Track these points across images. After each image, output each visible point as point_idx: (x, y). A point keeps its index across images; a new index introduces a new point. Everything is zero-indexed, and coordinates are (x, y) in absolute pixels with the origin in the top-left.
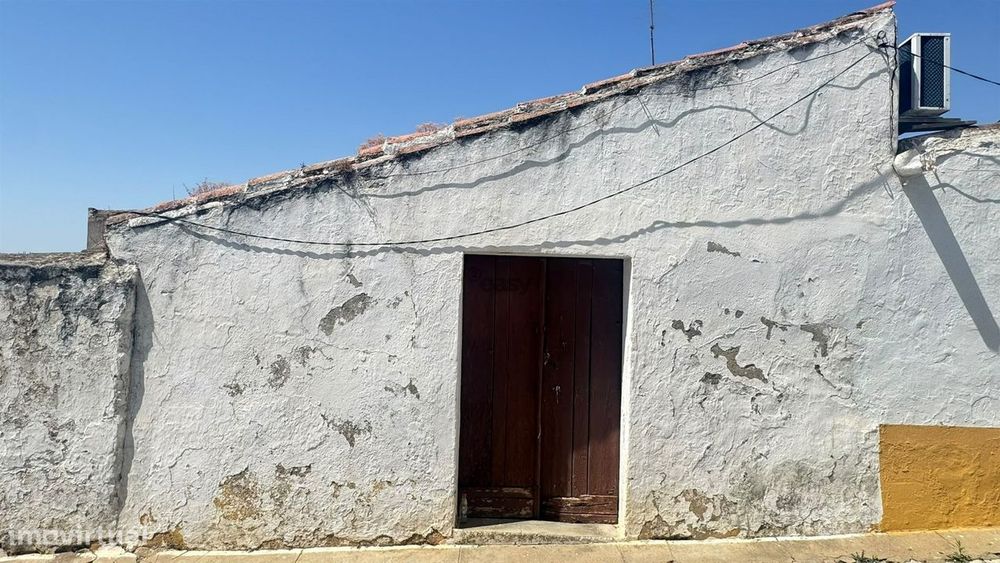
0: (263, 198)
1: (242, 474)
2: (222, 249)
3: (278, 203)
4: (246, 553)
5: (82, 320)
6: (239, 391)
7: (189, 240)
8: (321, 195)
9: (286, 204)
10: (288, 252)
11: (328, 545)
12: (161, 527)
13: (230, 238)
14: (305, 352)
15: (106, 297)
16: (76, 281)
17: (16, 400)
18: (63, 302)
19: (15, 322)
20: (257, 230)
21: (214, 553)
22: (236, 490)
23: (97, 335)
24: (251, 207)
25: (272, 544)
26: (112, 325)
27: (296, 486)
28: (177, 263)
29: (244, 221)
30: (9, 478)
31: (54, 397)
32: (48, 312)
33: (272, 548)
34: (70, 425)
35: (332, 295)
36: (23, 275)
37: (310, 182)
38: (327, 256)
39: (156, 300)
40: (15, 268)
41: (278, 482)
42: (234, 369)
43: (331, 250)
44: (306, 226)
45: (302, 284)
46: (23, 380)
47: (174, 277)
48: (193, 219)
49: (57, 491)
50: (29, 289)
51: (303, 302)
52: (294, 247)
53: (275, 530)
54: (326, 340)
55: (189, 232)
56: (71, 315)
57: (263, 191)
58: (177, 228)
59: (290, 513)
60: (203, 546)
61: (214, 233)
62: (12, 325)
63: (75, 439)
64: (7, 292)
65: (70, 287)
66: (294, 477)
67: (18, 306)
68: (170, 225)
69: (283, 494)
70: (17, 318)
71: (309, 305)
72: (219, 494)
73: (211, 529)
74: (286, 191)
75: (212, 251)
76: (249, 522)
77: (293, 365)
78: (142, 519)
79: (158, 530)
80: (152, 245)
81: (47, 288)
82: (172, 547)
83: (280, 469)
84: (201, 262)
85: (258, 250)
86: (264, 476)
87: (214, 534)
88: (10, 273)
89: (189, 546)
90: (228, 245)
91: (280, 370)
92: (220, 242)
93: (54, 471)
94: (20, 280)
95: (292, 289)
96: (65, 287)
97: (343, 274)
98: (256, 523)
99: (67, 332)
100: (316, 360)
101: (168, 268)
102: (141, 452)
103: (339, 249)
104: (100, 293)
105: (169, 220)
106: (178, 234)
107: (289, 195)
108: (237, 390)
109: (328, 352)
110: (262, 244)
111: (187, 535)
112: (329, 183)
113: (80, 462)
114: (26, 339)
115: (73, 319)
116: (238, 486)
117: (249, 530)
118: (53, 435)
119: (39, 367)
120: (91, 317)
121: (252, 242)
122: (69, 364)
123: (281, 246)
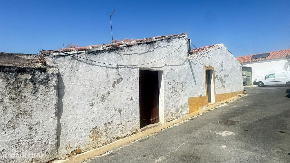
0: (97, 51)
1: (96, 127)
2: (85, 65)
3: (101, 53)
4: (100, 148)
5: (41, 86)
6: (93, 105)
7: (75, 61)
8: (111, 53)
9: (103, 54)
10: (103, 66)
11: (117, 140)
12: (73, 149)
13: (87, 62)
14: (109, 92)
15: (50, 78)
16: (38, 73)
17: (12, 118)
18: (33, 80)
19: (10, 88)
20: (95, 60)
21: (91, 151)
22: (95, 132)
23: (48, 91)
24: (94, 53)
25: (105, 144)
26: (53, 88)
27: (109, 127)
28: (72, 68)
29: (92, 57)
30: (10, 149)
31: (30, 115)
32: (26, 84)
33: (105, 145)
34: (38, 124)
35: (114, 78)
36: (14, 70)
37: (108, 49)
38: (113, 68)
39: (65, 79)
40: (10, 67)
41: (105, 127)
42: (91, 98)
43: (114, 66)
44: (108, 60)
45: (107, 75)
46: (16, 110)
47: (71, 72)
48: (76, 55)
49: (34, 148)
50: (16, 75)
51: (108, 80)
52: (105, 65)
53: (106, 140)
54: (114, 89)
55: (75, 59)
56: (37, 85)
57: (96, 50)
58: (71, 57)
59: (109, 134)
60: (87, 150)
61: (83, 60)
62: (8, 89)
63: (41, 128)
64: (4, 76)
65: (35, 75)
66: (109, 125)
67: (11, 82)
68: (69, 56)
69: (107, 130)
70: (10, 86)
71: (109, 80)
72: (90, 134)
73: (89, 145)
74: (102, 51)
75: (82, 65)
76: (99, 139)
77: (106, 96)
78: (66, 148)
79: (73, 150)
80: (63, 62)
81: (25, 75)
82: (78, 154)
83: (105, 124)
84: (79, 68)
85: (96, 65)
86: (102, 126)
87: (90, 146)
88: (7, 69)
89: (83, 151)
90: (87, 64)
91: (103, 98)
92: (85, 62)
93: (32, 141)
94: (12, 72)
95: (105, 76)
96: (34, 75)
97: (117, 73)
98: (101, 139)
99: (35, 91)
100: (111, 94)
101: (69, 69)
102: (64, 128)
103: (116, 66)
104: (48, 77)
105: (69, 55)
106: (72, 59)
107: (104, 51)
108: (92, 104)
109: (114, 92)
110: (97, 64)
111: (82, 148)
112: (112, 50)
113: (43, 135)
114: (16, 94)
115: (37, 86)
116: (95, 131)
117: (99, 142)
118: (30, 128)
119: (23, 104)
120: (45, 85)
121: (94, 63)
122: (36, 102)
123: (102, 65)
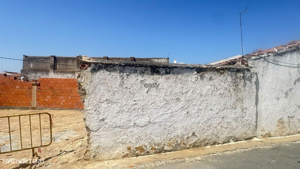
0: (282, 53)
1: (281, 119)
2: (273, 65)
3: (285, 54)
4: (285, 137)
5: (248, 82)
6: (279, 99)
7: (266, 63)
8: (293, 53)
9: (286, 55)
10: (287, 66)
13: (276, 63)
14: (291, 89)
15: (253, 76)
16: (246, 72)
18: (244, 77)
19: (233, 82)
20: (280, 60)
21: (278, 137)
22: (280, 122)
23: (251, 86)
24: (279, 55)
25: (289, 134)
26: (254, 83)
27: (292, 121)
28: (263, 68)
29: (279, 59)
30: (233, 122)
31: (242, 101)
32: (240, 80)
33: (289, 135)
34: (246, 108)
35: (295, 76)
36: (235, 70)
37: (291, 50)
38: (294, 67)
39: (260, 77)
40: (233, 68)
41: (288, 120)
42: (277, 94)
43: (295, 66)
44: (290, 60)
45: (290, 74)
46: (235, 97)
47: (263, 71)
48: (267, 57)
49: (244, 125)
50: (236, 74)
51: (290, 78)
52: (288, 65)
53: (289, 131)
54: (295, 87)
55: (266, 61)
56: (245, 81)
57: (281, 51)
58: (263, 60)
59: (291, 127)
60: (275, 136)
61: (271, 61)
62: (232, 83)
63: (247, 112)
64: (231, 74)
65: (245, 73)
66: (291, 119)
67: (233, 78)
68: (262, 59)
69: (289, 122)
70: (233, 81)
71: (291, 79)
72: (277, 123)
73: (276, 132)
74: (286, 52)
75: (271, 66)
76: (284, 130)
77: (289, 92)
78: (262, 131)
79: (266, 133)
81: (240, 73)
82: (269, 137)
83: (288, 117)
84: (269, 68)
85: (281, 65)
86: (286, 119)
87: (277, 133)
88: (232, 70)
89: (273, 136)
90: (274, 64)
91: (286, 94)
92: (273, 63)
93: (243, 120)
94: (234, 71)
95: (288, 74)
96: (244, 73)
97: (298, 72)
98: (285, 130)
99: (245, 85)
100: (293, 91)
101: (262, 69)
103: (297, 66)
104: (251, 75)
105: (262, 57)
106: (264, 61)
107: (287, 53)
108: (278, 99)
109: (295, 89)
110: (281, 64)
111: (272, 134)
112: (294, 51)
113: (249, 117)
114: (236, 87)
115: (246, 82)
116: (281, 121)
117: (284, 131)
118: (243, 111)
119: (239, 94)
120: (250, 81)
121: (279, 63)
122: (245, 93)
123: (285, 65)
